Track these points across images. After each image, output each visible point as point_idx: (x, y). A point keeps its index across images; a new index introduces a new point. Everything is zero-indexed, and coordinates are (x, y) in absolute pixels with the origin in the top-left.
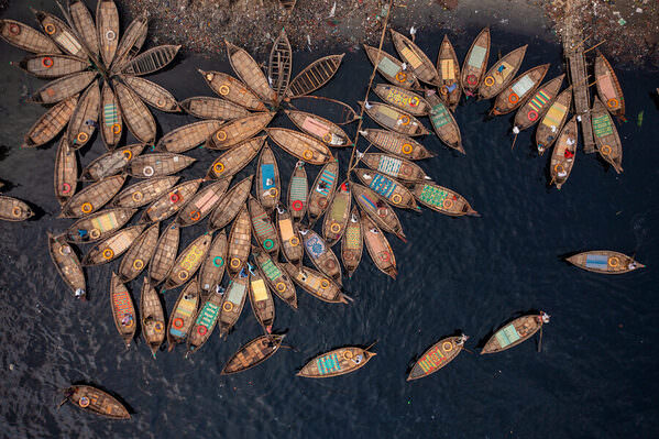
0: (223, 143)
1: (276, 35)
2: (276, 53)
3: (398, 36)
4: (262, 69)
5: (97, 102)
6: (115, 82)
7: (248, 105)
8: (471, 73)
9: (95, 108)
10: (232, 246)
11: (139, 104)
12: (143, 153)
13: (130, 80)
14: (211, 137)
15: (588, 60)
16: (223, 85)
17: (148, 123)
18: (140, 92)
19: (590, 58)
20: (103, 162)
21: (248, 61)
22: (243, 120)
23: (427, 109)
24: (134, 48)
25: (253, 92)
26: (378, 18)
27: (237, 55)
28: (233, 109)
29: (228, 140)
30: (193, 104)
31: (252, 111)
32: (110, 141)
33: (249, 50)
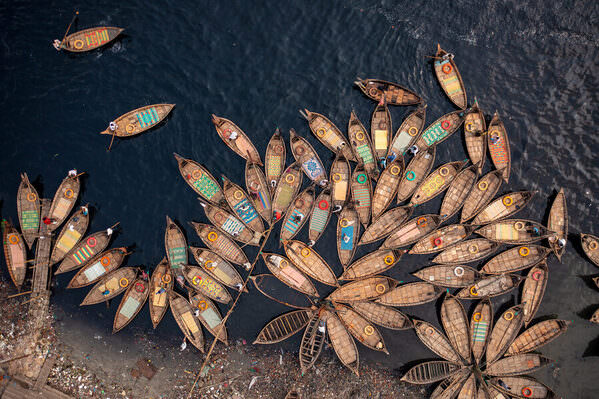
0: (382, 282)
1: (311, 371)
2: (315, 354)
3: (199, 345)
4: (330, 342)
5: (490, 347)
6: (469, 361)
7: (350, 312)
8: (139, 294)
9: (493, 341)
10: (395, 186)
11: (451, 335)
12: (459, 290)
13: (454, 359)
14: (390, 290)
15: (29, 284)
16: (370, 336)
17: (447, 315)
18: (447, 346)
19: (27, 285)
20: (498, 290)
21: (342, 352)
22: (357, 298)
23: (187, 270)
24: (444, 388)
25: (343, 323)
26: (213, 366)
27: (350, 360)
28: (364, 312)
29: (376, 283)
30: (400, 324)
31: (348, 306)
32: (486, 307)
33: (339, 362)
